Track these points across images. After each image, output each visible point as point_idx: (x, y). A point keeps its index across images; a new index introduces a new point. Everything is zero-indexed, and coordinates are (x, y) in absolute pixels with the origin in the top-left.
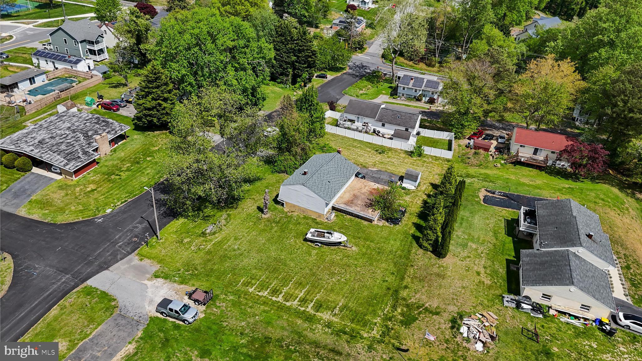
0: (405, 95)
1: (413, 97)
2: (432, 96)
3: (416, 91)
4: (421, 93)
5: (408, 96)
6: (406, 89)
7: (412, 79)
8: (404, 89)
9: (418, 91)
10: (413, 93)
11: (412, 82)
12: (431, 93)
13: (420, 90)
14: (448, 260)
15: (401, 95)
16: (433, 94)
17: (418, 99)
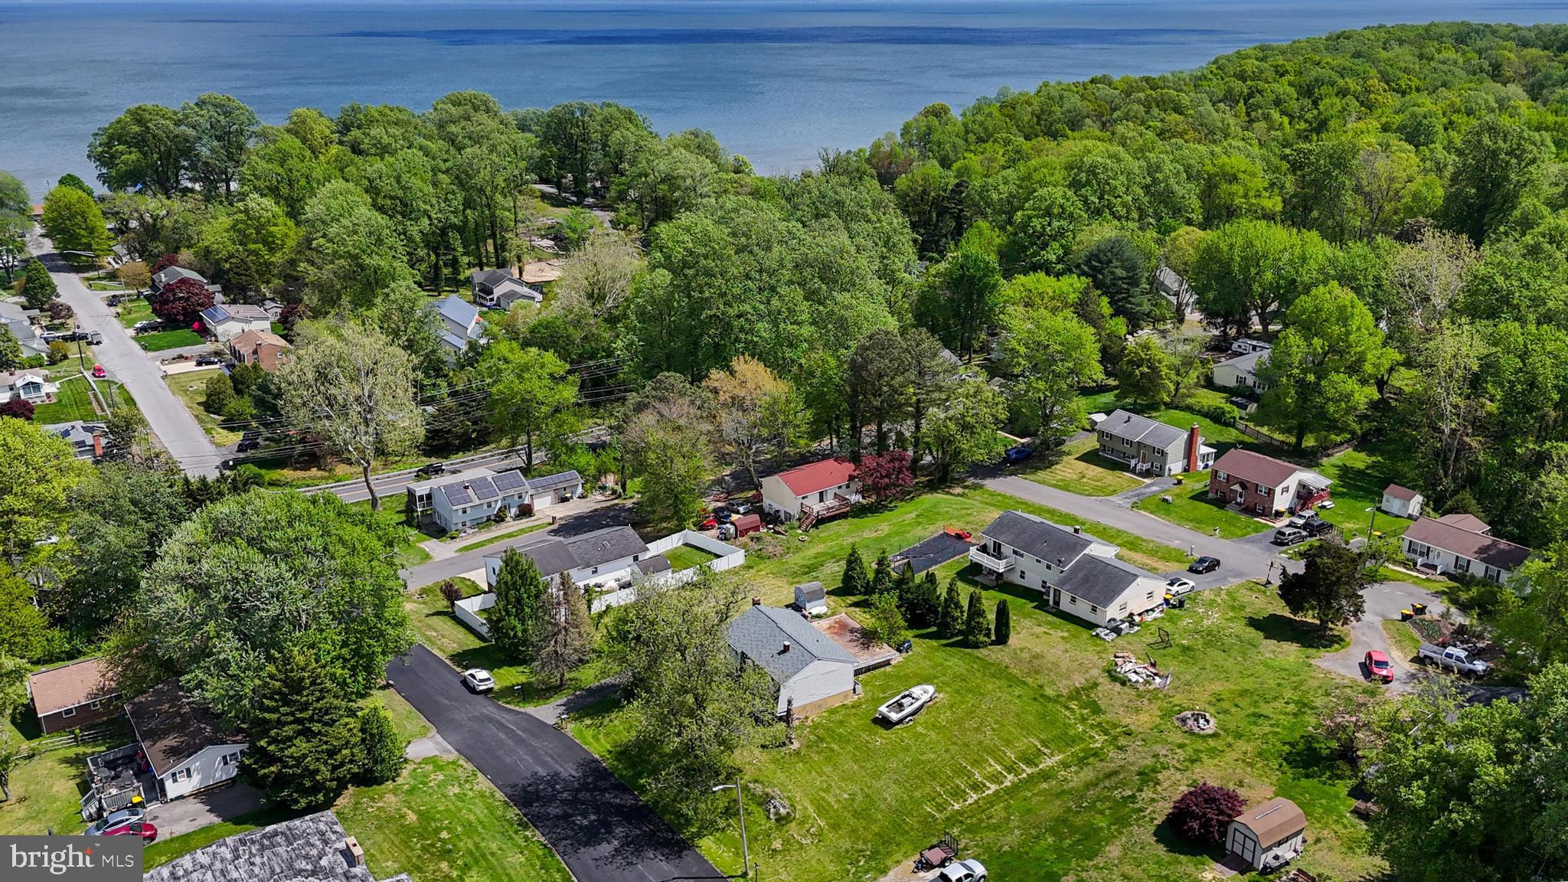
0: (468, 524)
1: (485, 519)
2: (520, 502)
3: (489, 506)
4: (499, 505)
5: (475, 523)
6: (468, 511)
7: (466, 488)
8: (464, 512)
9: (493, 505)
10: (485, 512)
11: (470, 491)
12: (516, 497)
13: (497, 501)
14: (1013, 640)
15: (460, 526)
16: (520, 497)
17: (500, 518)
